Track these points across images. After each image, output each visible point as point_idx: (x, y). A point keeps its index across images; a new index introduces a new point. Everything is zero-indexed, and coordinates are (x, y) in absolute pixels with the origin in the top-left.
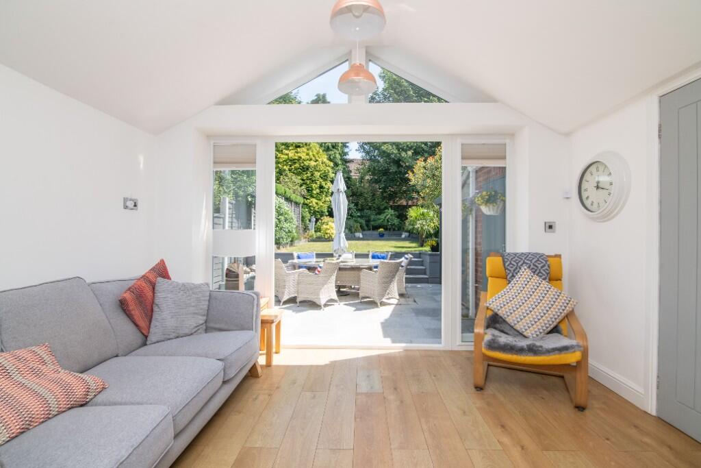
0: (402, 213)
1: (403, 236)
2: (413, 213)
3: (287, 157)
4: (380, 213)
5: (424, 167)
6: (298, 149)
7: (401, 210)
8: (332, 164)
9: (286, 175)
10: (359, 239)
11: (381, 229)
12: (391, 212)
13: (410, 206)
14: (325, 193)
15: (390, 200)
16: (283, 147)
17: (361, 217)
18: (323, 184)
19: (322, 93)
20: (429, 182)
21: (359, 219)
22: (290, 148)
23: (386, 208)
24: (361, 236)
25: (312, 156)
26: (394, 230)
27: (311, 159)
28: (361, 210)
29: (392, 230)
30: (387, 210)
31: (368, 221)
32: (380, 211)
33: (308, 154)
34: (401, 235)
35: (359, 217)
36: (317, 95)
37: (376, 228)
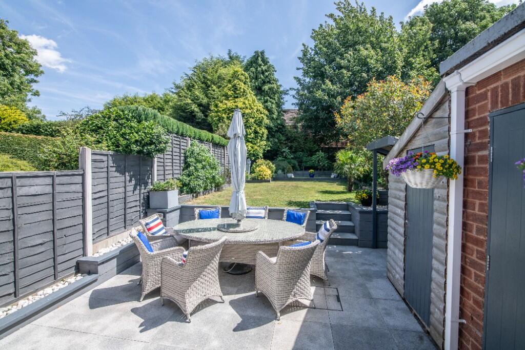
0: (331, 155)
1: (332, 176)
2: (341, 156)
3: (225, 106)
4: (311, 155)
5: (353, 107)
6: (236, 100)
7: (332, 152)
8: (266, 112)
9: (224, 122)
10: (291, 179)
11: (311, 170)
12: (321, 154)
13: (340, 149)
14: (259, 138)
15: (321, 143)
16: (224, 97)
17: (294, 158)
18: (258, 129)
19: (260, 50)
20: (359, 123)
21: (292, 160)
22: (230, 99)
23: (318, 150)
24: (293, 176)
25: (248, 105)
26: (324, 170)
27: (247, 108)
28: (294, 152)
29: (322, 170)
30: (318, 153)
31: (300, 162)
32: (312, 153)
33: (244, 103)
34: (331, 175)
35: (292, 158)
36: (255, 52)
37: (307, 168)
